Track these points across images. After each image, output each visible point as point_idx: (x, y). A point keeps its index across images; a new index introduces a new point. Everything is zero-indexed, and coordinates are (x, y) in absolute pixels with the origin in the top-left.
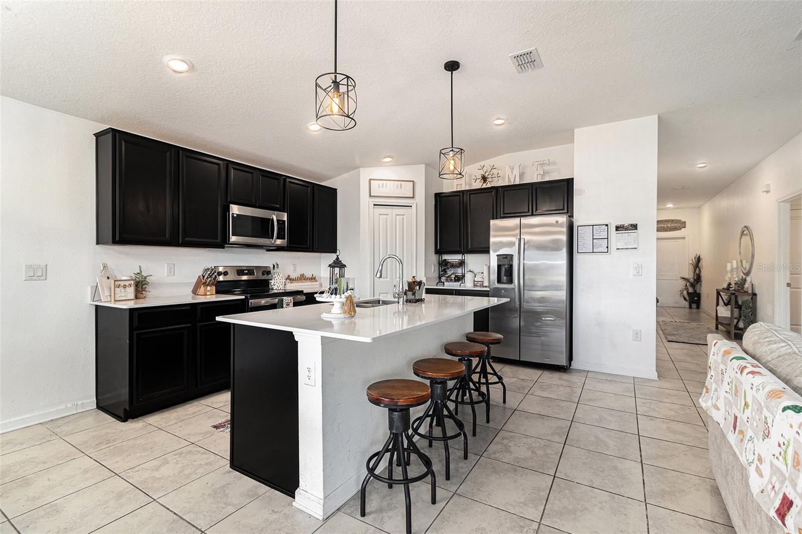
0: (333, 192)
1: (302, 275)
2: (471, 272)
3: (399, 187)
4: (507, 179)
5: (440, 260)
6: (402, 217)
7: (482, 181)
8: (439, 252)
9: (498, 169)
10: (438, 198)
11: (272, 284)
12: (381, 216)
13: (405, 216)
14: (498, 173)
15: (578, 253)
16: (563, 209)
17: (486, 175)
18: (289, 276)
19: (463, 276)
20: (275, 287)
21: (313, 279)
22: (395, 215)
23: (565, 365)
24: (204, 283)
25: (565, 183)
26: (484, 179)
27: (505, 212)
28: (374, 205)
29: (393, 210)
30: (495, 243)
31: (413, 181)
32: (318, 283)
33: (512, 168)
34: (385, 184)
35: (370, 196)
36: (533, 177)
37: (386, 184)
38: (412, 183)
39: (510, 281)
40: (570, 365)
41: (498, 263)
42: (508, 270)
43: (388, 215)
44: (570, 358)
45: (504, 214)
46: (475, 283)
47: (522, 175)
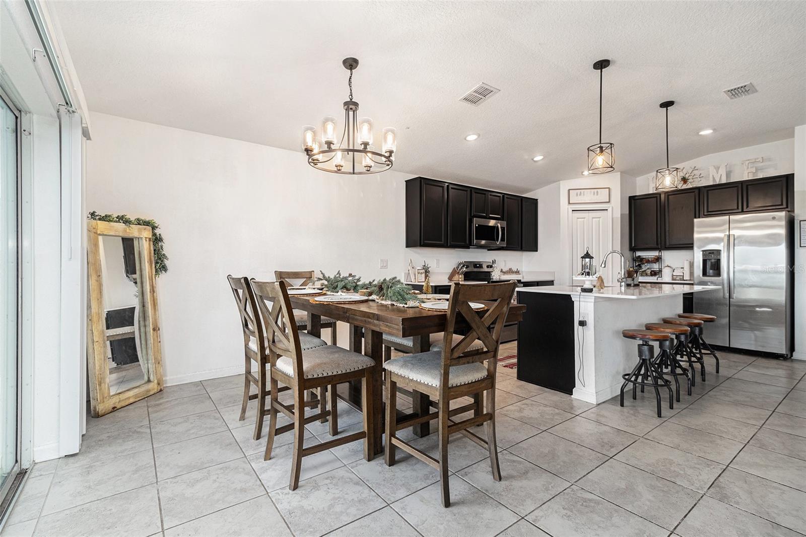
0: (534, 202)
1: (510, 269)
2: (669, 267)
3: (596, 194)
4: (711, 179)
5: (634, 256)
6: (598, 219)
7: (682, 182)
8: (633, 249)
9: (700, 170)
10: (633, 201)
11: (493, 275)
12: (578, 220)
13: (601, 219)
14: (701, 174)
15: (801, 247)
16: (782, 205)
17: (687, 176)
18: (502, 270)
19: (660, 271)
20: (494, 278)
21: (517, 272)
22: (591, 218)
23: (785, 353)
24: (458, 273)
25: (784, 179)
26: (685, 180)
27: (710, 210)
28: (573, 211)
29: (590, 214)
30: (699, 239)
31: (609, 188)
32: (521, 276)
33: (717, 168)
34: (582, 193)
35: (569, 203)
36: (745, 175)
37: (584, 192)
38: (608, 189)
39: (718, 274)
40: (792, 356)
41: (703, 258)
42: (715, 264)
43: (584, 218)
44: (792, 348)
45: (708, 212)
46: (674, 277)
47: (728, 174)
